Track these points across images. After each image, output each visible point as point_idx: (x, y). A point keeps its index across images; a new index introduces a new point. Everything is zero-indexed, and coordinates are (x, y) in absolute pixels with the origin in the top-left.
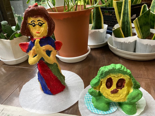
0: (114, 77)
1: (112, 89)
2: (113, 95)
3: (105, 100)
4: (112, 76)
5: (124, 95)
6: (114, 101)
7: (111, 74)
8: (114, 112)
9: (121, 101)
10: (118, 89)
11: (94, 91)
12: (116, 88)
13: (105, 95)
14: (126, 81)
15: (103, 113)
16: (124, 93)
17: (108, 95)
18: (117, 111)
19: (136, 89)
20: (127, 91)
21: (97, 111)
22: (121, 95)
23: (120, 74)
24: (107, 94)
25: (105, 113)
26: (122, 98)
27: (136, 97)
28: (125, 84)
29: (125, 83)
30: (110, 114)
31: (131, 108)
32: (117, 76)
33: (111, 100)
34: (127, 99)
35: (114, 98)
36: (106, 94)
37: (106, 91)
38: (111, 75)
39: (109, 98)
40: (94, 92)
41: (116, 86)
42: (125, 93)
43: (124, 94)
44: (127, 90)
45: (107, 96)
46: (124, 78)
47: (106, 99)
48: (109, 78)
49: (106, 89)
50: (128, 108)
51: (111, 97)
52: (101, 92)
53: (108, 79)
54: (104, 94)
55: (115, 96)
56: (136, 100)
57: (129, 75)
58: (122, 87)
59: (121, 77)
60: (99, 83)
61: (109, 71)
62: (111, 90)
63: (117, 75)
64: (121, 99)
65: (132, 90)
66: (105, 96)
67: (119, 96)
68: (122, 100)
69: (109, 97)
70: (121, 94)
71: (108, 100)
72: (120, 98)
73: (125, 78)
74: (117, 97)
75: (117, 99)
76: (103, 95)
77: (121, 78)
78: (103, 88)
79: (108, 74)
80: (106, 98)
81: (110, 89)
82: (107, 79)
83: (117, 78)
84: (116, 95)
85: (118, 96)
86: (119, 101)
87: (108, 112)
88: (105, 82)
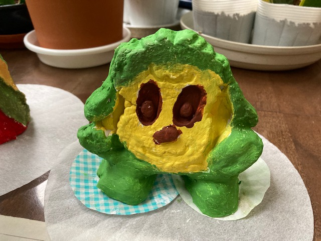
0: (166, 78)
1: (159, 126)
2: (160, 148)
3: (133, 166)
4: (157, 74)
5: (200, 148)
6: (166, 170)
7: (155, 67)
8: (165, 207)
9: (189, 170)
10: (178, 128)
11: (94, 133)
12: (172, 124)
13: (135, 148)
14: (208, 96)
15: (123, 213)
16: (198, 142)
17: (143, 147)
18: (173, 205)
19: (241, 128)
20: (210, 135)
21: (106, 205)
22: (190, 150)
23: (186, 69)
24: (139, 143)
25: (132, 210)
26: (191, 158)
27: (240, 155)
28: (205, 108)
29: (205, 103)
30: (149, 213)
31: (221, 193)
32: (175, 77)
33: (155, 166)
34: (209, 164)
35: (164, 160)
36: (138, 146)
37: (138, 134)
38: (156, 72)
39: (148, 158)
40: (96, 135)
41: (172, 115)
42: (204, 140)
43: (200, 146)
44: (211, 130)
45: (140, 150)
46: (200, 83)
47: (138, 164)
48: (146, 81)
49: (138, 125)
50: (212, 193)
51: (155, 154)
52: (122, 137)
53: (143, 86)
54: (132, 146)
55: (168, 152)
56: (238, 167)
57: (218, 70)
58: (192, 120)
59: (190, 80)
60: (112, 103)
61: (145, 52)
62: (155, 128)
63: (176, 72)
64: (189, 163)
65: (227, 133)
66: (133, 151)
67: (182, 154)
68: (194, 168)
69: (147, 155)
70: (188, 146)
71: (143, 166)
72: (186, 160)
73: (205, 84)
74: (177, 155)
75: (177, 163)
76: (129, 149)
77: (192, 83)
78: (127, 123)
79: (145, 66)
80: (138, 157)
81: (153, 126)
82: (139, 86)
83: (175, 85)
84: (171, 148)
85: (179, 151)
86: (183, 171)
87: (142, 209)
88: (134, 100)
